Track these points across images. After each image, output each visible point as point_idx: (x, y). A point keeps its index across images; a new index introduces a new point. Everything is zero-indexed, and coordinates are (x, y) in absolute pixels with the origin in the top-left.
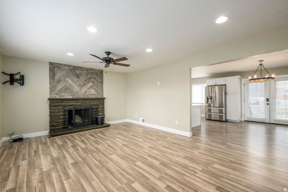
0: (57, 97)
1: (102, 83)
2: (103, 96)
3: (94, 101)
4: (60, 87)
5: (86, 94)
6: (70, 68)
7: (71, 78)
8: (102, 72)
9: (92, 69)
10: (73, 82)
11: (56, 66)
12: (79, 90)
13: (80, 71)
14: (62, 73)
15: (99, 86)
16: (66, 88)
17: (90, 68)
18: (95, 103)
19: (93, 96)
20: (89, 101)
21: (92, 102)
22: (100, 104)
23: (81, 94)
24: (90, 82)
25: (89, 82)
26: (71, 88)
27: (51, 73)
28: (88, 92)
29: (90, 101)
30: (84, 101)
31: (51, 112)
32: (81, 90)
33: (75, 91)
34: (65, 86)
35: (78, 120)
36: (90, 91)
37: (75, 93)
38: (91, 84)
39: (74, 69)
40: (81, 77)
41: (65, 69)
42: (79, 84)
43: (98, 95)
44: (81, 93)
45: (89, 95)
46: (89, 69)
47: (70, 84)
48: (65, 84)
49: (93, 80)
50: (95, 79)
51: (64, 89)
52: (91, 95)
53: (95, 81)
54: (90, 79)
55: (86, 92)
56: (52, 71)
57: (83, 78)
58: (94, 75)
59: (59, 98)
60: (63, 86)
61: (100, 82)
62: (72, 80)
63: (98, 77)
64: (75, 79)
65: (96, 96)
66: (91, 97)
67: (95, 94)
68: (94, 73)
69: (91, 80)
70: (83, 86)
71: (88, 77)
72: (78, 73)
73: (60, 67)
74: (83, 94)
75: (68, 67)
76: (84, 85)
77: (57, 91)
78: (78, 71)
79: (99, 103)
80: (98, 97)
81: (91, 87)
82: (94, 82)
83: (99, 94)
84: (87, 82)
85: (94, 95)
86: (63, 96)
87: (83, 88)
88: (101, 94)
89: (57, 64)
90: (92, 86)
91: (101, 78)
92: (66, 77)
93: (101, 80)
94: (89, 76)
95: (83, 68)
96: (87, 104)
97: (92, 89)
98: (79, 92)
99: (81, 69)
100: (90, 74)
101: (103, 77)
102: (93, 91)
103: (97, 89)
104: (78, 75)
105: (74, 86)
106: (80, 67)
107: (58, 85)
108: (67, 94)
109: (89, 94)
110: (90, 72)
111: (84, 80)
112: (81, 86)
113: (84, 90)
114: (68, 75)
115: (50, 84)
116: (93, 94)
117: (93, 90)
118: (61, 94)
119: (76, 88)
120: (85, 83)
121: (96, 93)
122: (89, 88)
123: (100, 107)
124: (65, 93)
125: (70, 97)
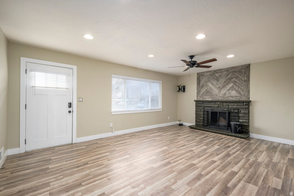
0: (201, 99)
1: (248, 80)
2: (249, 98)
3: (233, 104)
4: (203, 91)
5: (225, 96)
6: (211, 73)
7: (211, 82)
8: (248, 67)
9: (234, 68)
10: (213, 85)
11: (201, 74)
12: (218, 93)
13: (219, 74)
14: (205, 79)
15: (242, 86)
16: (208, 92)
17: (231, 67)
18: (235, 107)
19: (233, 99)
20: (226, 104)
21: (231, 105)
22: (241, 108)
23: (220, 97)
24: (231, 82)
25: (229, 83)
26: (211, 91)
27: (198, 81)
28: (227, 94)
29: (228, 104)
30: (222, 103)
31: (196, 111)
32: (220, 92)
33: (214, 93)
34: (207, 90)
35: (223, 122)
36: (230, 93)
37: (215, 96)
38: (231, 85)
39: (214, 73)
40: (220, 80)
41: (207, 75)
42: (219, 86)
43: (241, 97)
44: (220, 95)
45: (229, 98)
46: (230, 69)
47: (210, 88)
48: (207, 88)
49: (234, 79)
50: (237, 77)
51: (206, 92)
52: (231, 97)
53: (237, 81)
54: (230, 79)
55: (225, 94)
56: (198, 79)
57: (222, 81)
58: (236, 73)
59: (202, 100)
60: (205, 90)
61: (245, 80)
62: (212, 84)
63: (241, 76)
64: (215, 82)
65: (238, 98)
66: (231, 99)
67: (236, 96)
68: (235, 72)
69: (232, 80)
70: (222, 88)
71: (228, 77)
72: (217, 76)
73: (204, 75)
74: (222, 97)
75: (209, 73)
76: (224, 87)
77: (201, 94)
78: (217, 74)
79: (240, 106)
80: (241, 100)
81: (232, 88)
82: (235, 82)
83: (242, 95)
84: (227, 83)
85: (235, 98)
86: (205, 99)
87: (222, 90)
88: (246, 95)
89: (202, 73)
90: (233, 86)
91: (247, 74)
92: (207, 82)
93: (247, 77)
94: (230, 76)
95: (222, 69)
96: (225, 107)
97: (232, 90)
98: (218, 95)
99: (220, 71)
100: (231, 74)
101: (249, 73)
102: (234, 93)
103: (240, 90)
104: (218, 78)
105: (214, 89)
106: (219, 70)
107: (202, 89)
108: (208, 97)
109: (229, 96)
110: (230, 72)
111: (224, 81)
112: (220, 89)
113: (223, 92)
114: (209, 80)
115: (197, 89)
116: (234, 95)
117: (234, 91)
118: (204, 97)
119: (215, 91)
120: (224, 84)
121: (238, 95)
122: (229, 90)
123: (241, 112)
124: (206, 96)
125: (210, 99)
